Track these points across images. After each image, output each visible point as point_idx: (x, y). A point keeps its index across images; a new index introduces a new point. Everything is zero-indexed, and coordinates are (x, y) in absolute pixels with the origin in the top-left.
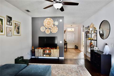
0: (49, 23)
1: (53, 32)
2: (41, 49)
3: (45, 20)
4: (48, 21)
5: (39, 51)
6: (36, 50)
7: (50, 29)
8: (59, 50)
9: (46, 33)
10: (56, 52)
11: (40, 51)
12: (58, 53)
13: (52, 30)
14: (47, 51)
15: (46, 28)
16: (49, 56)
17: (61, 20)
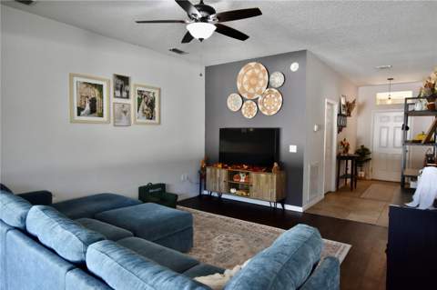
0: (253, 81)
1: (265, 113)
2: (223, 167)
3: (242, 71)
4: (249, 73)
5: (216, 174)
6: (208, 170)
7: (256, 101)
8: (275, 177)
9: (246, 116)
10: (267, 181)
11: (218, 176)
12: (272, 188)
13: (263, 103)
14: (239, 178)
15: (244, 100)
16: (244, 194)
17: (294, 67)
